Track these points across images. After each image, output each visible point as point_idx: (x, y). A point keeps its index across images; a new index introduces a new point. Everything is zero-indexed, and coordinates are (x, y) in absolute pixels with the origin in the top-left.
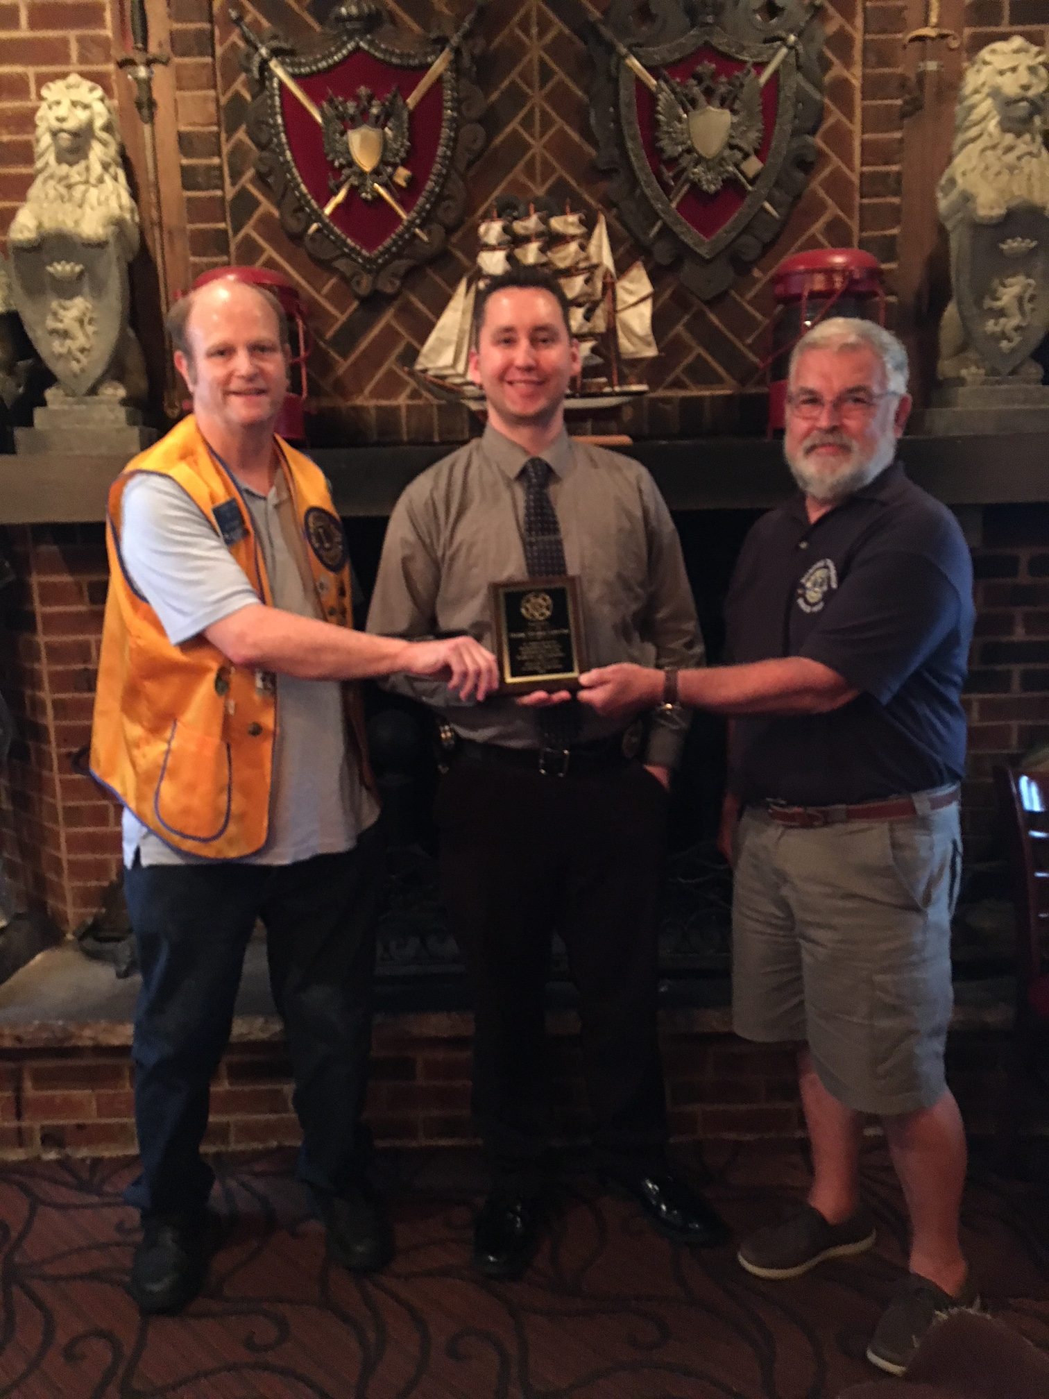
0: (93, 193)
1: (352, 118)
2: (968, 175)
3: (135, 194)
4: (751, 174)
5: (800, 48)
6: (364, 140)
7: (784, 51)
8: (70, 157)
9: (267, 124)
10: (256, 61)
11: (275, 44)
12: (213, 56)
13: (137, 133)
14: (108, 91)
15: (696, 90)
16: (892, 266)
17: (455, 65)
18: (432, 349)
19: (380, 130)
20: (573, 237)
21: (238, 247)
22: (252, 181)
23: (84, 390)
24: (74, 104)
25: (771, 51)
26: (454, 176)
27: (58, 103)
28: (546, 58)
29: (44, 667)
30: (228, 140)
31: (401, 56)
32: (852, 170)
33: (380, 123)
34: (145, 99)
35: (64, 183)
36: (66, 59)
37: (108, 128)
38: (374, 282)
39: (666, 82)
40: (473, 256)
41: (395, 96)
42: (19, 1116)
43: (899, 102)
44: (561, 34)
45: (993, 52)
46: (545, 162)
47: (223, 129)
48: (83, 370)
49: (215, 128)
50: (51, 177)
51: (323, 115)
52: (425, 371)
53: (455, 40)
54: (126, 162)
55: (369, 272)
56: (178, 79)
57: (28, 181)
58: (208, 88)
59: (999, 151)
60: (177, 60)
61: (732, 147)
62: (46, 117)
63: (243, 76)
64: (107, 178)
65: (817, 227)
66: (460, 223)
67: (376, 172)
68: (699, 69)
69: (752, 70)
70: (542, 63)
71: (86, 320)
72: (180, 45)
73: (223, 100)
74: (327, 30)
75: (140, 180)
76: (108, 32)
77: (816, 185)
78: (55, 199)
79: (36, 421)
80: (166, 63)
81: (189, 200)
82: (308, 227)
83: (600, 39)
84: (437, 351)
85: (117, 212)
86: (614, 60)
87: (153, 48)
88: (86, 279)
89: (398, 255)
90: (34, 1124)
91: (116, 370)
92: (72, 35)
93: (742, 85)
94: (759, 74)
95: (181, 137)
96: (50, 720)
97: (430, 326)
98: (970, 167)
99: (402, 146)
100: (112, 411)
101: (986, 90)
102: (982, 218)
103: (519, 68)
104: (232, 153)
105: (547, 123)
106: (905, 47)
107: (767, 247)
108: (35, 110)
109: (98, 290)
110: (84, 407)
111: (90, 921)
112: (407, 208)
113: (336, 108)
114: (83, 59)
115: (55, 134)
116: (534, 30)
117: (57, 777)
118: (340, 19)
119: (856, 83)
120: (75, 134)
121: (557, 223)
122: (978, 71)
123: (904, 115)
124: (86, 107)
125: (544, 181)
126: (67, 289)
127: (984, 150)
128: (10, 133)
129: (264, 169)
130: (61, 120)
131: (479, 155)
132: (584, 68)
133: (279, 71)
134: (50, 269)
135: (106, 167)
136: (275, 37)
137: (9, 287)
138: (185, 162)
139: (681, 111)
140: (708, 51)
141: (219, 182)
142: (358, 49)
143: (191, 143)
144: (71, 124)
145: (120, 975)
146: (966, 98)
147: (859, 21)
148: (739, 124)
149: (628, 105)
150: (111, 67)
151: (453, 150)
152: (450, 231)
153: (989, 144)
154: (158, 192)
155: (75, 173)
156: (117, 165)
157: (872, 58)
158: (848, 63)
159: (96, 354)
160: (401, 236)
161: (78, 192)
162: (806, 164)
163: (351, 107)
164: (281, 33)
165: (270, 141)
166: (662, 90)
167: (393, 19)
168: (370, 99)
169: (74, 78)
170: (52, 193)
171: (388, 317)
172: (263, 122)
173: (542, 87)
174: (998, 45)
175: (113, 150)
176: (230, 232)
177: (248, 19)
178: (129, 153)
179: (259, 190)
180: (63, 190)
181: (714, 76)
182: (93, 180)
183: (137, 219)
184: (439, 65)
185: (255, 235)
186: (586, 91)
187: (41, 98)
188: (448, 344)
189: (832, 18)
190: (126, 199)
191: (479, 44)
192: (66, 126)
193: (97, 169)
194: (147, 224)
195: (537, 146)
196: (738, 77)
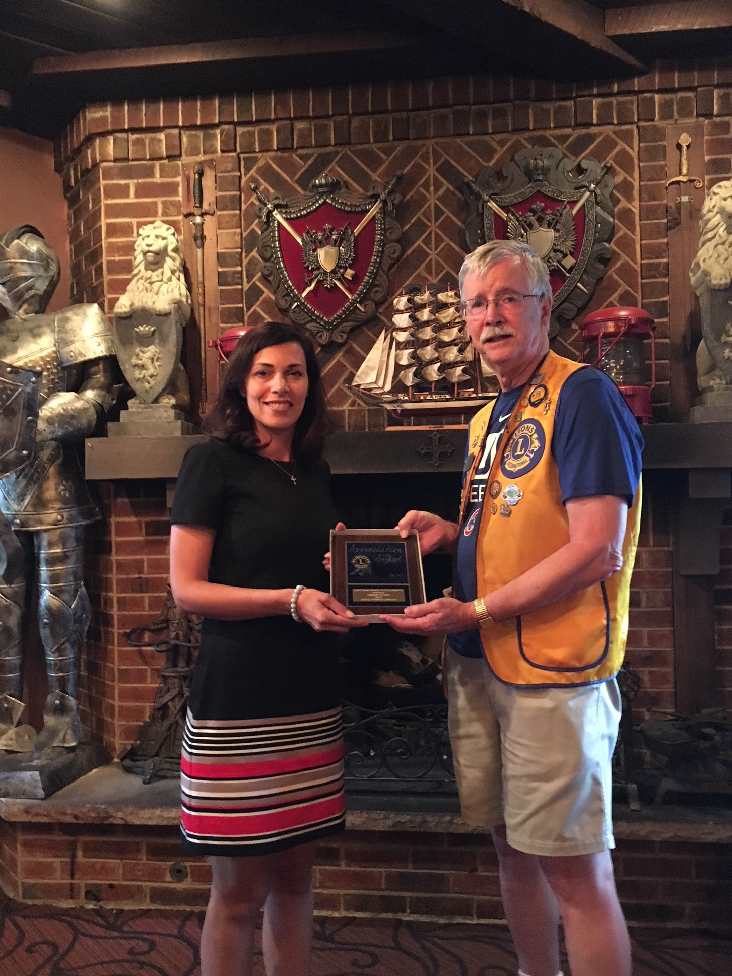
0: (165, 287)
1: (320, 242)
2: (707, 261)
3: (189, 288)
4: (568, 267)
5: (598, 191)
6: (327, 253)
7: (588, 194)
8: (153, 267)
9: (270, 247)
10: (265, 211)
11: (276, 202)
12: (240, 210)
13: (193, 254)
14: (178, 231)
15: (533, 219)
16: (665, 320)
17: (383, 210)
18: (362, 373)
19: (337, 248)
20: (452, 304)
21: (249, 317)
22: (260, 280)
23: (151, 400)
24: (157, 237)
25: (579, 194)
26: (381, 272)
27: (148, 236)
28: (439, 204)
29: (114, 576)
30: (246, 257)
31: (351, 205)
32: (636, 263)
33: (337, 243)
34: (199, 235)
35: (148, 281)
36: (155, 214)
37: (176, 250)
38: (330, 336)
39: (513, 214)
40: (390, 318)
41: (346, 228)
42: (72, 876)
43: (665, 221)
44: (448, 189)
45: (720, 187)
46: (438, 263)
47: (244, 251)
48: (151, 388)
49: (240, 250)
50: (141, 278)
51: (303, 240)
52: (359, 386)
53: (383, 196)
54: (186, 270)
55: (328, 330)
56: (219, 223)
57: (128, 281)
58: (237, 228)
59: (727, 246)
60: (219, 213)
61: (555, 251)
62: (140, 245)
63: (257, 221)
64: (174, 278)
65: (614, 297)
66: (385, 300)
67: (334, 272)
68: (534, 206)
69: (568, 206)
70: (436, 206)
71: (155, 358)
72: (220, 203)
73: (245, 234)
74: (307, 193)
75: (193, 280)
76: (180, 199)
77: (612, 272)
78: (142, 291)
79: (121, 418)
80: (213, 215)
81: (221, 290)
82: (291, 305)
83: (472, 192)
84: (366, 374)
85: (178, 297)
86: (481, 202)
87: (205, 206)
88: (157, 334)
89: (346, 320)
90: (81, 882)
91: (171, 387)
92: (159, 200)
93: (561, 215)
94: (572, 208)
95: (219, 255)
96: (115, 611)
97: (363, 359)
98: (707, 256)
99: (350, 257)
100: (166, 411)
101: (716, 210)
102: (715, 285)
103: (422, 211)
104: (249, 263)
105: (439, 241)
106: (666, 188)
107: (581, 310)
108: (134, 242)
109: (163, 341)
110: (149, 410)
111: (129, 748)
112: (351, 292)
113: (311, 236)
114: (165, 214)
115: (145, 254)
116: (432, 189)
117: (116, 649)
118: (315, 187)
119: (636, 211)
120: (157, 254)
121: (442, 297)
122: (711, 199)
123: (668, 229)
124: (164, 238)
125: (436, 276)
126: (145, 340)
127: (716, 246)
128: (120, 256)
129: (266, 272)
130: (150, 246)
131: (398, 260)
132: (463, 208)
133: (278, 216)
134: (136, 329)
135: (173, 272)
136: (276, 198)
137: (112, 341)
138: (220, 270)
139: (523, 231)
140: (540, 195)
141: (240, 281)
142: (325, 202)
143: (224, 259)
144: (154, 248)
145: (144, 783)
146: (705, 215)
147: (636, 175)
148: (560, 237)
149: (490, 229)
150: (181, 218)
151: (381, 258)
152: (378, 305)
153: (720, 242)
154: (204, 287)
155: (155, 276)
156: (180, 271)
157: (645, 195)
158: (630, 198)
159: (159, 378)
160: (348, 309)
161: (156, 286)
162: (605, 260)
163: (320, 236)
164: (280, 197)
165: (272, 256)
166: (511, 219)
167: (346, 185)
168: (332, 230)
169: (158, 223)
170: (141, 287)
171: (339, 356)
172: (267, 246)
173: (436, 220)
174: (723, 184)
175: (178, 262)
176: (245, 309)
177: (262, 188)
178: (188, 265)
179: (262, 284)
180: (148, 285)
181: (543, 210)
182: (165, 280)
183: (190, 301)
184: (374, 210)
185: (259, 310)
186: (463, 222)
187: (139, 235)
188: (373, 369)
189: (620, 173)
190: (184, 290)
191: (398, 198)
192: (151, 249)
193: (168, 273)
194: (196, 306)
195: (433, 255)
196: (558, 210)
